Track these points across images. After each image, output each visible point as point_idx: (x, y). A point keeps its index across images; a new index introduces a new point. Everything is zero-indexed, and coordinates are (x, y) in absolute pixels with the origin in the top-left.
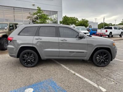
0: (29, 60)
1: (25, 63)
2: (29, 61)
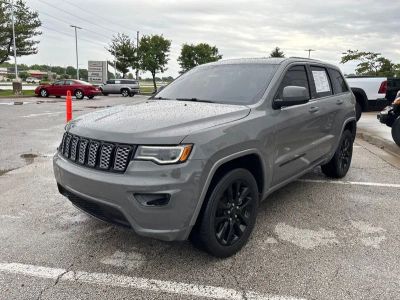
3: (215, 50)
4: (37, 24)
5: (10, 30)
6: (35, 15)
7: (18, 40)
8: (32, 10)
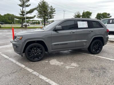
3: (109, 14)
4: (55, 11)
5: (48, 13)
6: (54, 9)
7: (50, 15)
8: (54, 8)
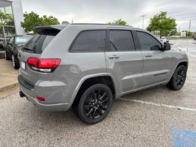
0: (96, 106)
1: (88, 117)
2: (97, 108)
